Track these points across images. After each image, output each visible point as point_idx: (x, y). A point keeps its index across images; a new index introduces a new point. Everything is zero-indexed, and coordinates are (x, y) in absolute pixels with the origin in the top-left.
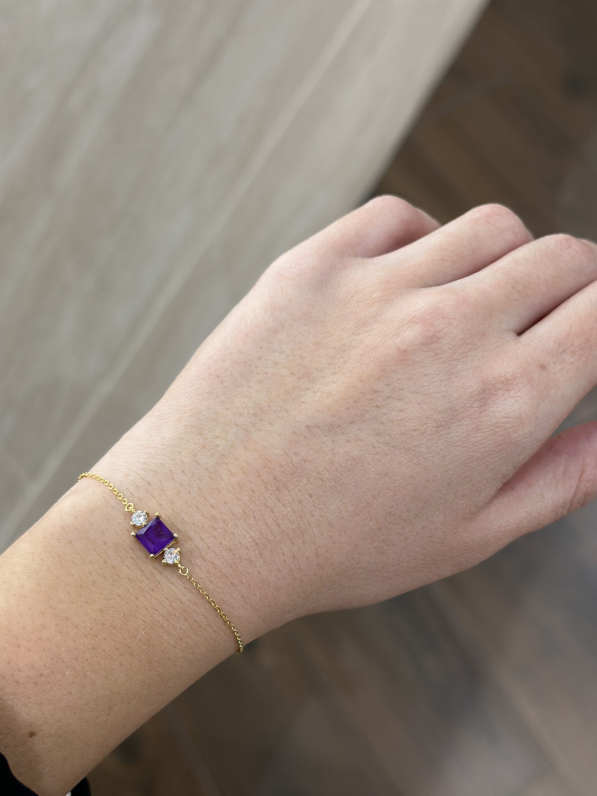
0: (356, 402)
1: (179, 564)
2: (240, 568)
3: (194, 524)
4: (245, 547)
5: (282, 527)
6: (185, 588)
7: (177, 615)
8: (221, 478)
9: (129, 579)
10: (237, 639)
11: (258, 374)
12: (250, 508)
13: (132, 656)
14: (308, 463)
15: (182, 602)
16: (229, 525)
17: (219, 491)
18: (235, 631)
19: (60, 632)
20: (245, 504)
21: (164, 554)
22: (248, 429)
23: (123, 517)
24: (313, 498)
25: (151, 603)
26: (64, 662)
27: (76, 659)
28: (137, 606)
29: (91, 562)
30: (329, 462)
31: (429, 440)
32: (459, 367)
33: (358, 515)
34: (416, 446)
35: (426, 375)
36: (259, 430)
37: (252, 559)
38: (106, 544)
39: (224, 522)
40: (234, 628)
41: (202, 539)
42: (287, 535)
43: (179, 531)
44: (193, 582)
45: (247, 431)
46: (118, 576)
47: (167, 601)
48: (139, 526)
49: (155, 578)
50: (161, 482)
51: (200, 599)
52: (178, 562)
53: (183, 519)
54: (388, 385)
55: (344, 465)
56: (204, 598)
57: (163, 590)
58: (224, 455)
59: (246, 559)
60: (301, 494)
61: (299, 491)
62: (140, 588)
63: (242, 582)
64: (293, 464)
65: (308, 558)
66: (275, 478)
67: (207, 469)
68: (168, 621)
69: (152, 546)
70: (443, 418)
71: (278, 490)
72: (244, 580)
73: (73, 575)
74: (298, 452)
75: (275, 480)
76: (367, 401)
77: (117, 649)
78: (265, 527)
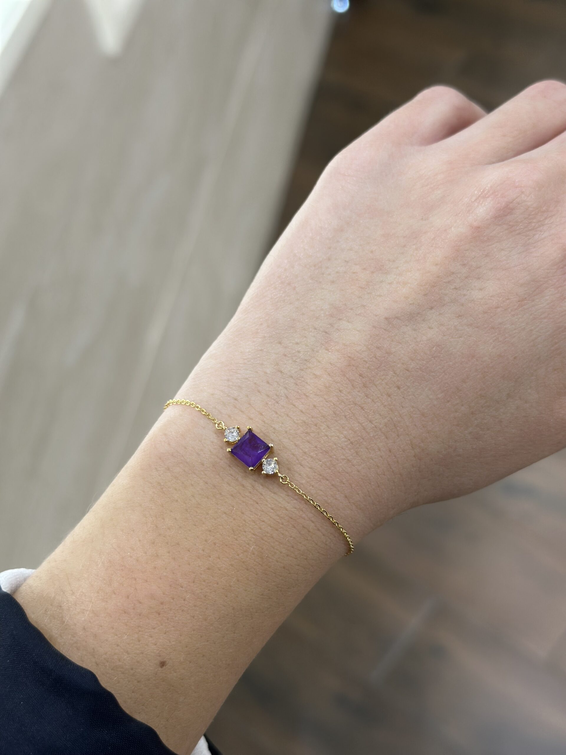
0: (434, 286)
1: (278, 473)
2: (338, 469)
3: (286, 432)
4: (340, 447)
5: (374, 422)
6: (288, 496)
7: (285, 524)
8: (307, 383)
9: (232, 495)
10: (348, 540)
11: (329, 274)
12: (340, 408)
13: (247, 570)
14: (392, 355)
15: (287, 510)
16: (322, 428)
17: (307, 396)
18: (345, 532)
19: (174, 559)
20: (334, 404)
21: (262, 465)
22: (327, 331)
23: (215, 435)
24: (402, 390)
25: (257, 515)
26: (182, 587)
27: (194, 582)
28: (245, 521)
29: (192, 485)
30: (413, 351)
31: (513, 315)
32: (537, 236)
33: (448, 401)
34: (500, 324)
35: (502, 250)
36: (338, 330)
37: (349, 458)
38: (203, 464)
39: (316, 425)
40: (342, 529)
41: (296, 445)
42: (380, 429)
43: (272, 441)
44: (295, 489)
45: (326, 332)
46: (221, 494)
47: (272, 511)
48: (233, 442)
49: (257, 490)
50: (247, 396)
51: (304, 505)
52: (277, 471)
53: (274, 429)
54: (464, 265)
55: (429, 353)
56: (309, 503)
57: (267, 501)
58: (306, 360)
59: (343, 459)
60: (389, 387)
61: (387, 384)
62: (243, 502)
63: (342, 482)
64: (376, 359)
65: (404, 451)
66: (361, 375)
67: (292, 377)
68: (277, 530)
69: (249, 460)
70: (525, 291)
71: (365, 386)
72: (344, 480)
73: (177, 501)
74: (381, 345)
75: (361, 377)
76: (444, 285)
77: (232, 565)
78: (358, 425)
